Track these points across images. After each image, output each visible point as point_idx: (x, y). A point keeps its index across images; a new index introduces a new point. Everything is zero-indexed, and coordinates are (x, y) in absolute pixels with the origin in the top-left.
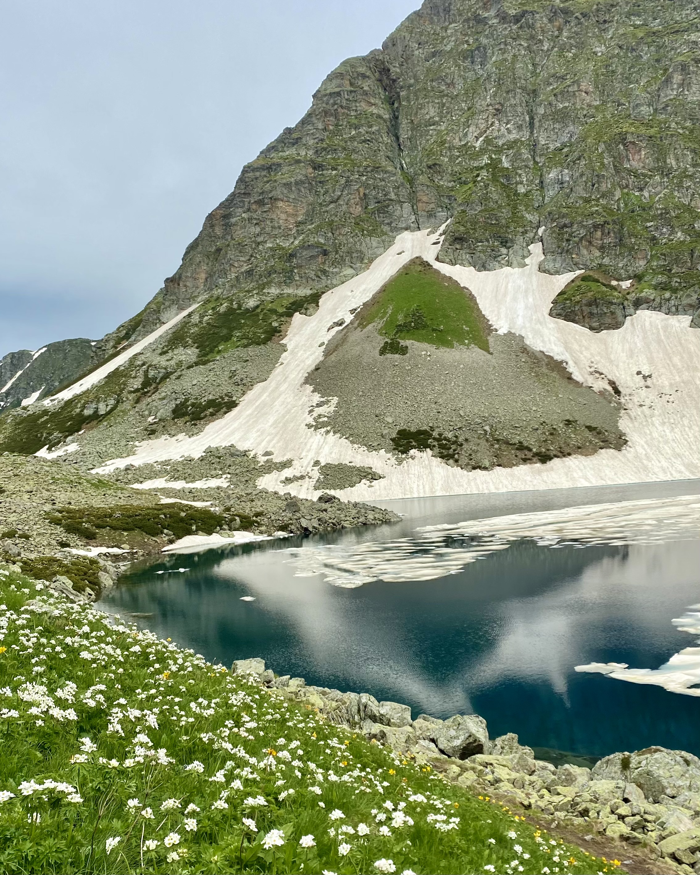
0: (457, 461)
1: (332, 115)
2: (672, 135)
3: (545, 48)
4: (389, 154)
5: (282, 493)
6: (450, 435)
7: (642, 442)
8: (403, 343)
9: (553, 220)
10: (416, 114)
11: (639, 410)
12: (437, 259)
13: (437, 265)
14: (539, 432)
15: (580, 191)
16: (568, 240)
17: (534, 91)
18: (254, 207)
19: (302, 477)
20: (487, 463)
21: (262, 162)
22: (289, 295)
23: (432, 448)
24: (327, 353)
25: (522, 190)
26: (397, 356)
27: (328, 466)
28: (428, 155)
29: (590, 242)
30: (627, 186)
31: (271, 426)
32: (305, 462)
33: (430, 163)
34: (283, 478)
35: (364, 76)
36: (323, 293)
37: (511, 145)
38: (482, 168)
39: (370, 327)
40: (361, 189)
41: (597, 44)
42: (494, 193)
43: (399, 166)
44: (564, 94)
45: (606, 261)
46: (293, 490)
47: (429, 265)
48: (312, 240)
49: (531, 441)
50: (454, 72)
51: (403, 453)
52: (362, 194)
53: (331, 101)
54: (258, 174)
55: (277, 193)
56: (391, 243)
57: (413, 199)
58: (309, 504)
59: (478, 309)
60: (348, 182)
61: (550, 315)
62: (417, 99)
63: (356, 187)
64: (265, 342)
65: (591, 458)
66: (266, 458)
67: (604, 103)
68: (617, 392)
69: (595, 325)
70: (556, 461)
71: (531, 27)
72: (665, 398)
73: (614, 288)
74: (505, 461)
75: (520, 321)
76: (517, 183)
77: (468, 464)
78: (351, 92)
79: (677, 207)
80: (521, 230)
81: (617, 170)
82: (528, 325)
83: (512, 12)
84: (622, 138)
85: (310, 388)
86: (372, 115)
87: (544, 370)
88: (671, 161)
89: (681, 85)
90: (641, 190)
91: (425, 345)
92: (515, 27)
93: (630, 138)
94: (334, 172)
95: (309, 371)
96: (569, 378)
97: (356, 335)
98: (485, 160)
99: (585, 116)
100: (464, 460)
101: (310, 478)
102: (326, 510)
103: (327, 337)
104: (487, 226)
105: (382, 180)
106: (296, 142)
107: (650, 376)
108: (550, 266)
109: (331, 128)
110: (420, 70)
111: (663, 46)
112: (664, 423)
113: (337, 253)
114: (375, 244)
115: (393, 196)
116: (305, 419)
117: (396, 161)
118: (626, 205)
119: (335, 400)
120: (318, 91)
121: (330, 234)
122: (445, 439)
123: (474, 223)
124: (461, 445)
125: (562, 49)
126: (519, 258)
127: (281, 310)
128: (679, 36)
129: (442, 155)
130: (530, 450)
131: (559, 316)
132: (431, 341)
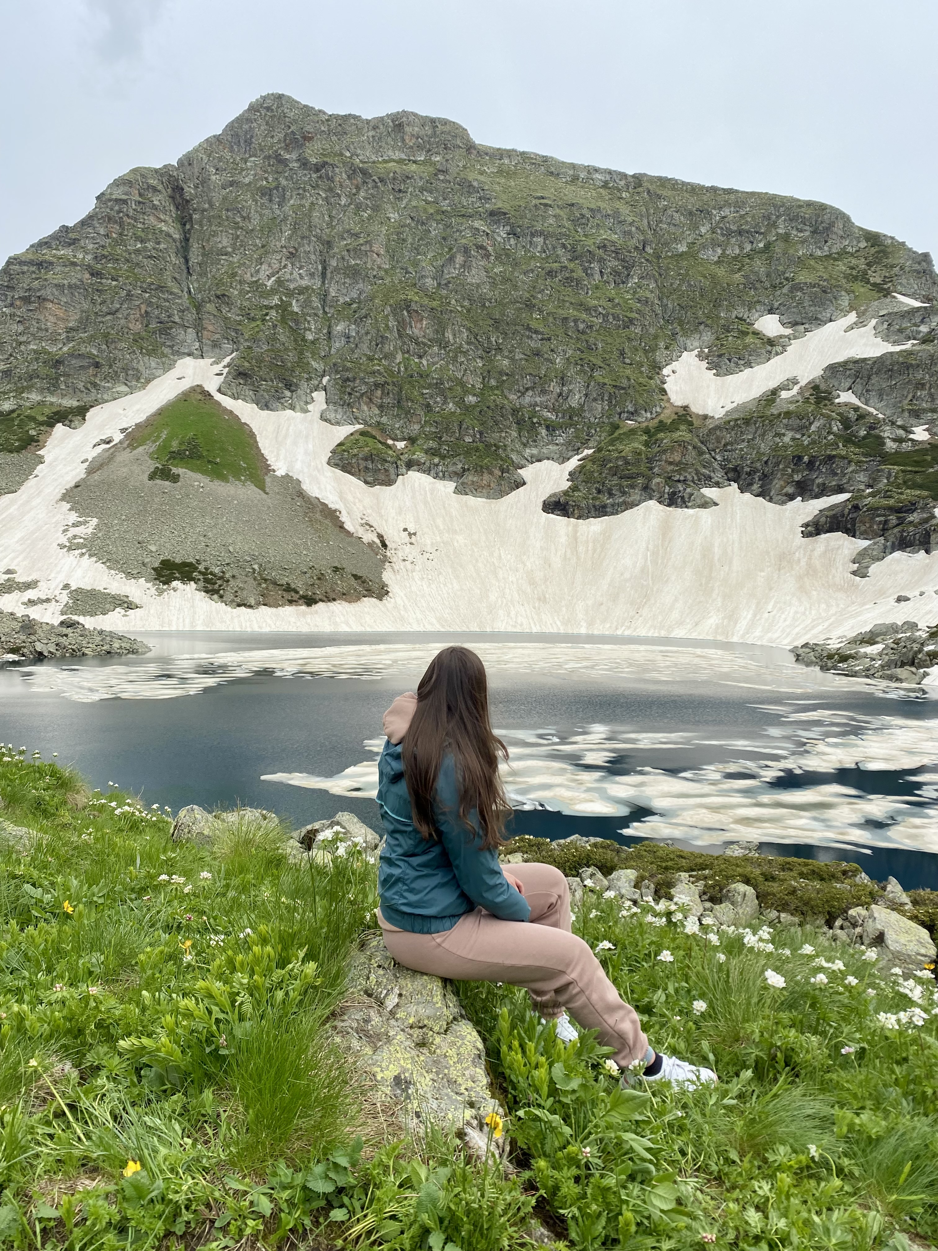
0: (221, 597)
1: (116, 222)
2: (451, 311)
3: (343, 203)
4: (177, 275)
5: (19, 615)
6: (217, 570)
7: (402, 594)
8: (174, 470)
9: (337, 372)
10: (208, 240)
11: (402, 564)
12: (219, 391)
13: (218, 397)
14: (308, 575)
15: (364, 348)
16: (350, 394)
17: (328, 243)
18: (18, 303)
19: (48, 600)
20: (253, 602)
21: (30, 256)
22: (52, 404)
23: (196, 581)
24: (90, 471)
25: (310, 337)
26: (167, 483)
27: (79, 591)
28: (217, 284)
29: (370, 399)
30: (408, 352)
31: (17, 542)
32: (53, 584)
33: (219, 293)
34: (26, 600)
35: (155, 190)
36: (92, 407)
37: (302, 290)
38: (272, 308)
39: (141, 449)
40: (142, 306)
41: (390, 210)
42: (283, 335)
43: (186, 289)
44: (356, 251)
45: (384, 420)
46: (35, 613)
47: (210, 395)
48: (83, 350)
49: (299, 584)
50: (250, 206)
51: (164, 583)
52: (143, 311)
53: (117, 208)
54: (25, 268)
55: (47, 293)
56: (170, 367)
57: (199, 327)
58: (49, 628)
59: (258, 448)
60: (129, 294)
61: (329, 463)
62: (211, 225)
63: (137, 303)
64: (18, 450)
65: (353, 604)
66: (7, 577)
67: (393, 268)
68: (385, 545)
69: (370, 479)
70: (321, 605)
71: (331, 179)
72: (426, 556)
73: (389, 447)
74: (271, 600)
75: (298, 466)
76: (305, 329)
77: (232, 601)
78: (140, 202)
79: (450, 379)
80: (306, 376)
81: (400, 336)
82: (306, 470)
83: (313, 160)
84: (407, 305)
85: (67, 506)
86: (161, 231)
87: (318, 516)
88: (449, 335)
89: (463, 266)
90: (420, 357)
91: (199, 476)
92: (314, 176)
93: (414, 306)
94: (114, 283)
95: (68, 487)
96: (342, 527)
97: (125, 456)
98: (275, 301)
99: (374, 276)
100: (229, 596)
101: (57, 601)
102: (66, 635)
103: (92, 454)
104: (272, 366)
105: (167, 300)
106: (73, 242)
107: (415, 534)
108: (331, 416)
109: (114, 235)
110: (217, 197)
111: (449, 226)
112: (422, 579)
113: (111, 367)
114: (153, 365)
115: (177, 319)
116: (57, 539)
117: (184, 284)
118: (406, 369)
119: (95, 521)
120: (102, 194)
121: (104, 347)
122: (211, 573)
123: (260, 361)
124: (228, 581)
125: (359, 207)
126: (302, 403)
127: (41, 418)
128: (464, 220)
129: (231, 287)
130: (297, 592)
131: (336, 465)
132: (205, 473)
